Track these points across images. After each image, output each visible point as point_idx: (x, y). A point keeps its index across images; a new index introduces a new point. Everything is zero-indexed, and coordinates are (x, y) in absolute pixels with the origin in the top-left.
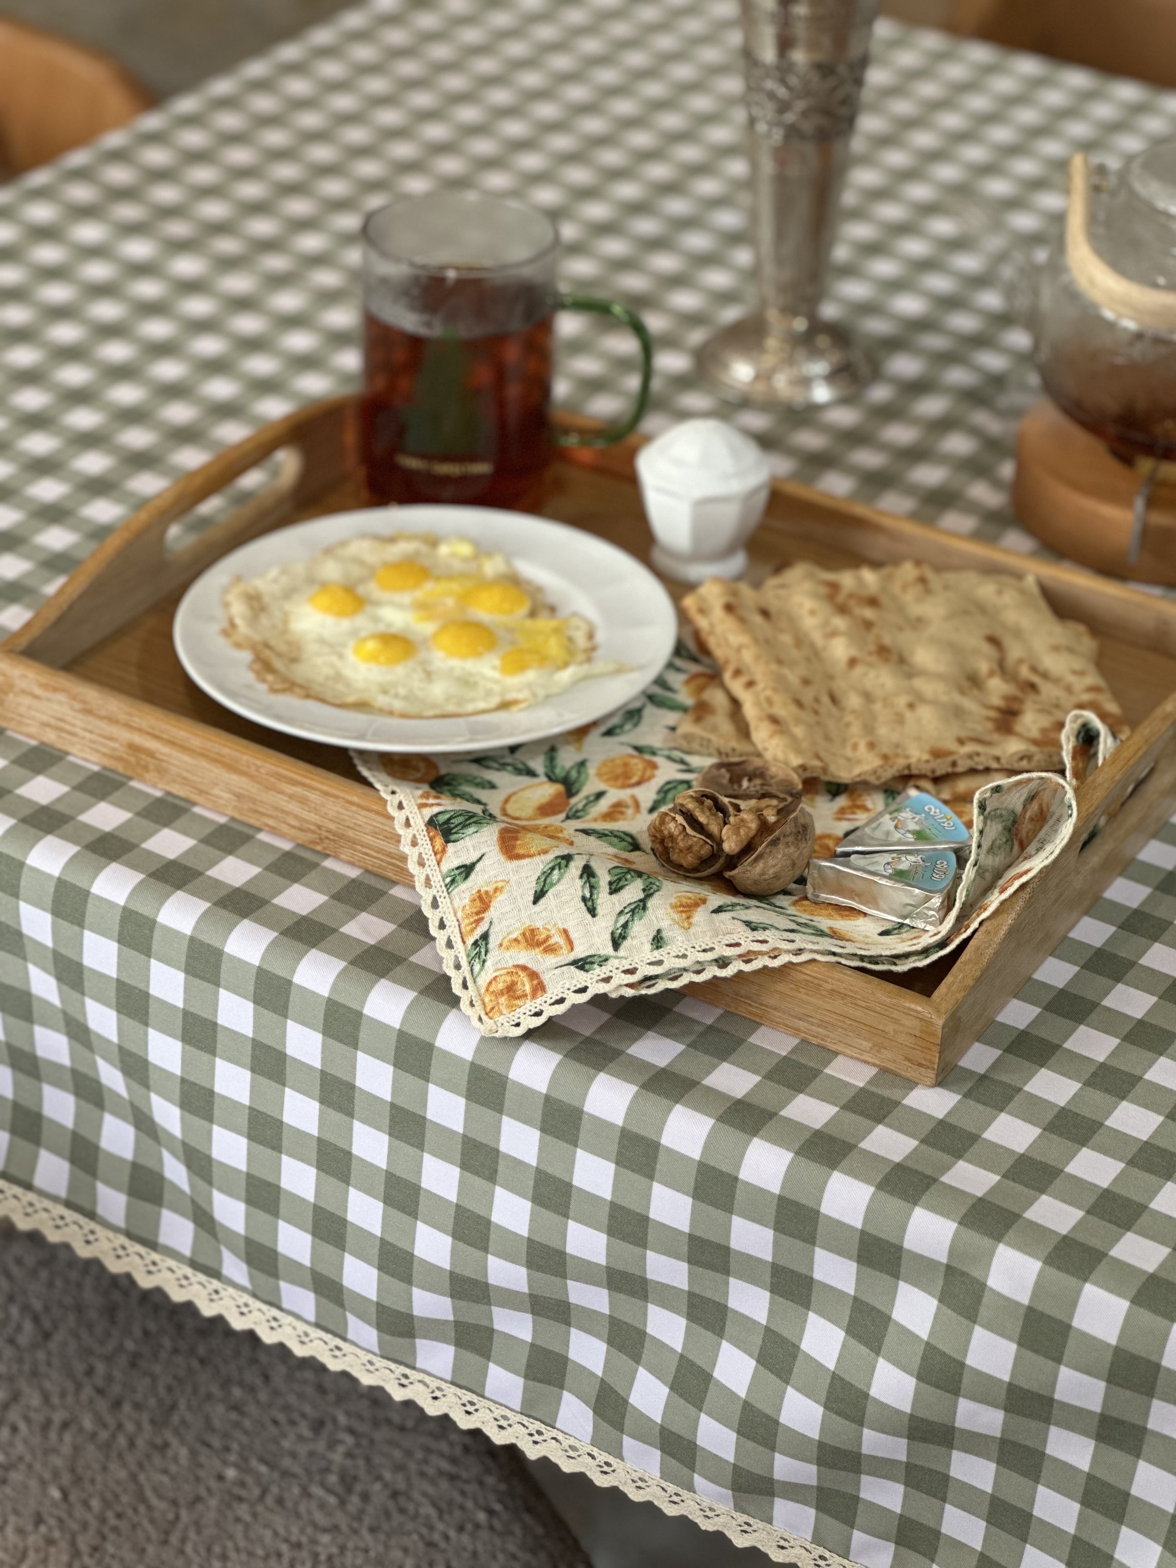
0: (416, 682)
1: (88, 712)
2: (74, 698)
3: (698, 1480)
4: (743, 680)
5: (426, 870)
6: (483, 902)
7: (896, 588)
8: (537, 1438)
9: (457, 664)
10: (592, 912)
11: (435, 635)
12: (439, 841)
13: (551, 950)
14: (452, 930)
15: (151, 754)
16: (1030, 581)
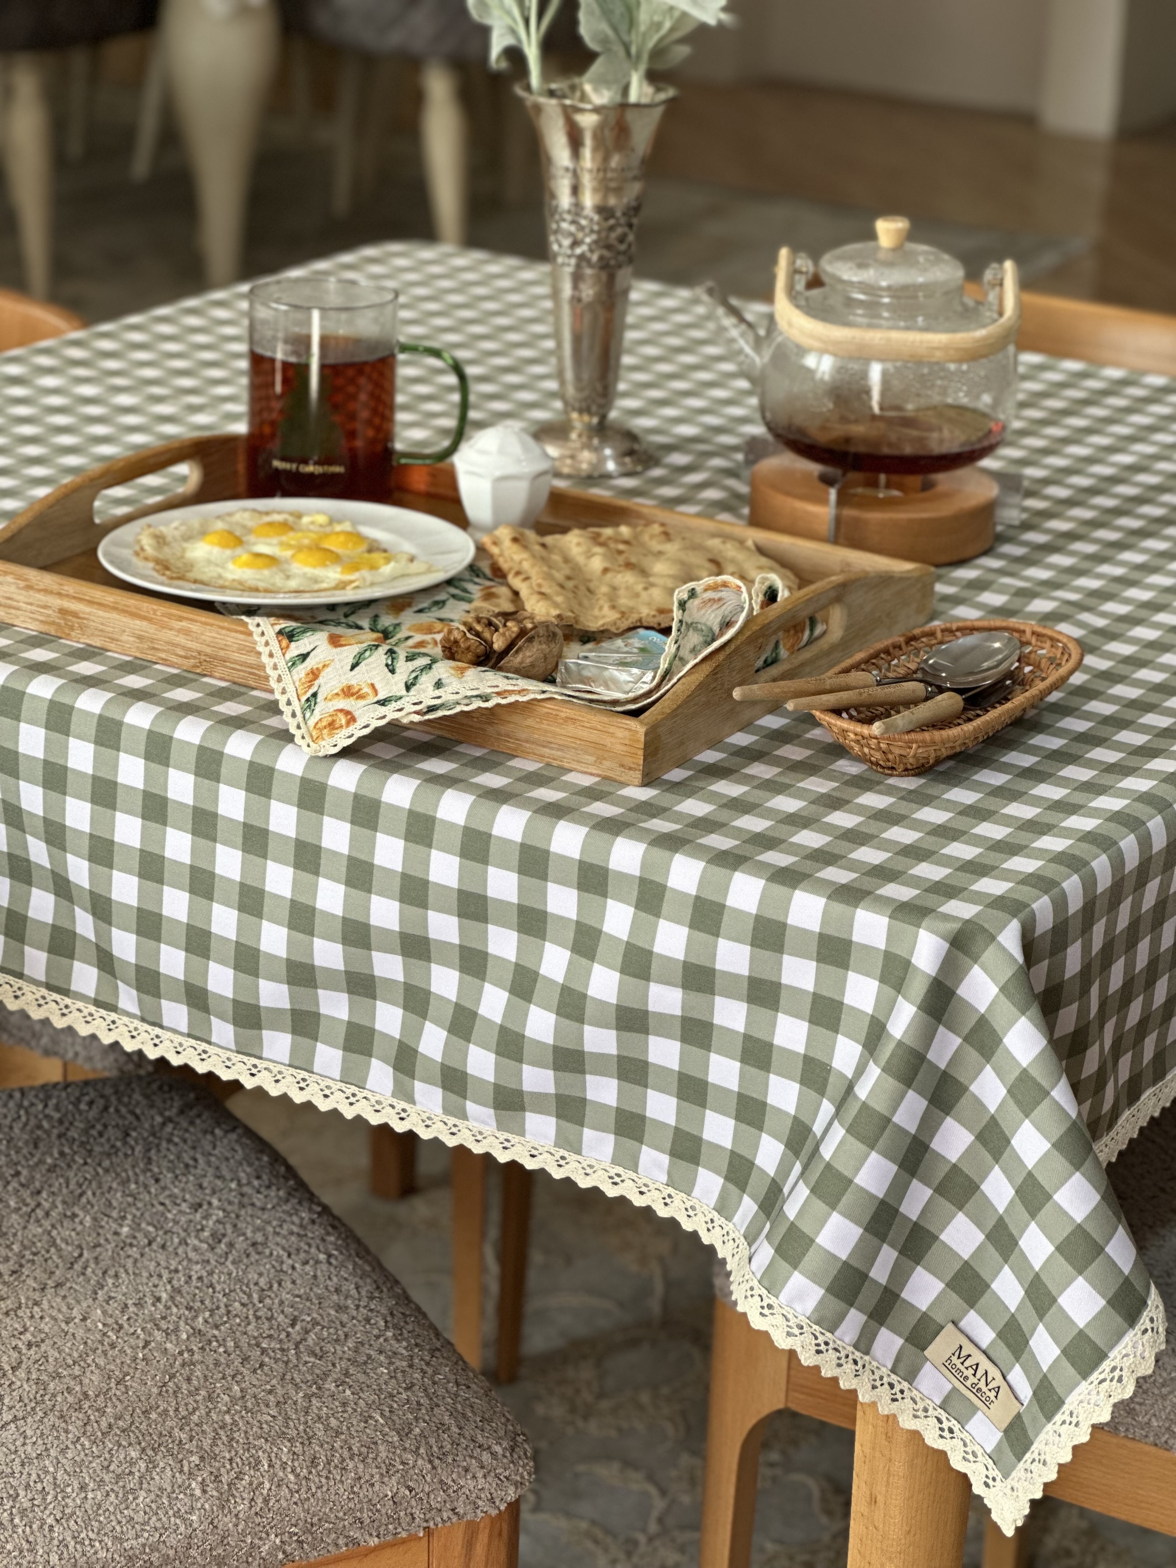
0: (278, 580)
1: (29, 587)
2: (19, 577)
3: (471, 1107)
4: (521, 577)
5: (275, 660)
6: (314, 674)
7: (646, 538)
8: (352, 1100)
9: (309, 571)
10: (393, 671)
11: (293, 556)
12: (285, 642)
13: (362, 697)
14: (292, 694)
15: (75, 614)
16: (750, 543)
